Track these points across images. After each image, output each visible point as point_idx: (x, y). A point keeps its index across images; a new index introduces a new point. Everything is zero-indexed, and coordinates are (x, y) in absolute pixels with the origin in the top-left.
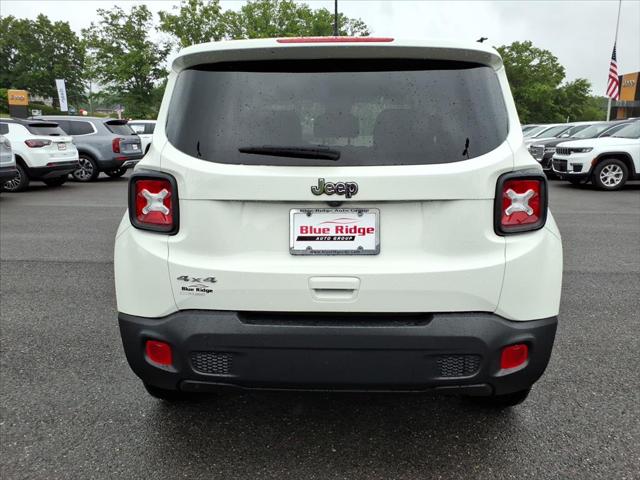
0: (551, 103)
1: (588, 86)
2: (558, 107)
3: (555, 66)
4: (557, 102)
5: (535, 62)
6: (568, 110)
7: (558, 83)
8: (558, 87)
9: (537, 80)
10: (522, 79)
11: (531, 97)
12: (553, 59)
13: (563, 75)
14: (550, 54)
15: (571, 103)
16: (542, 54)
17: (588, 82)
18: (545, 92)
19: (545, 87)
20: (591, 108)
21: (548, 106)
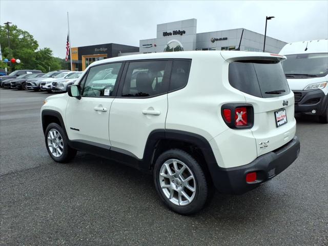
0: (34, 59)
1: (51, 51)
2: (38, 62)
3: (32, 40)
4: (37, 59)
5: (21, 37)
6: (43, 63)
7: (35, 49)
8: (36, 51)
9: (24, 46)
10: (15, 45)
11: (23, 55)
12: (31, 37)
13: (37, 45)
14: (28, 33)
15: (44, 59)
16: (24, 33)
17: (51, 49)
18: (30, 53)
19: (29, 51)
20: (55, 63)
21: (32, 61)
